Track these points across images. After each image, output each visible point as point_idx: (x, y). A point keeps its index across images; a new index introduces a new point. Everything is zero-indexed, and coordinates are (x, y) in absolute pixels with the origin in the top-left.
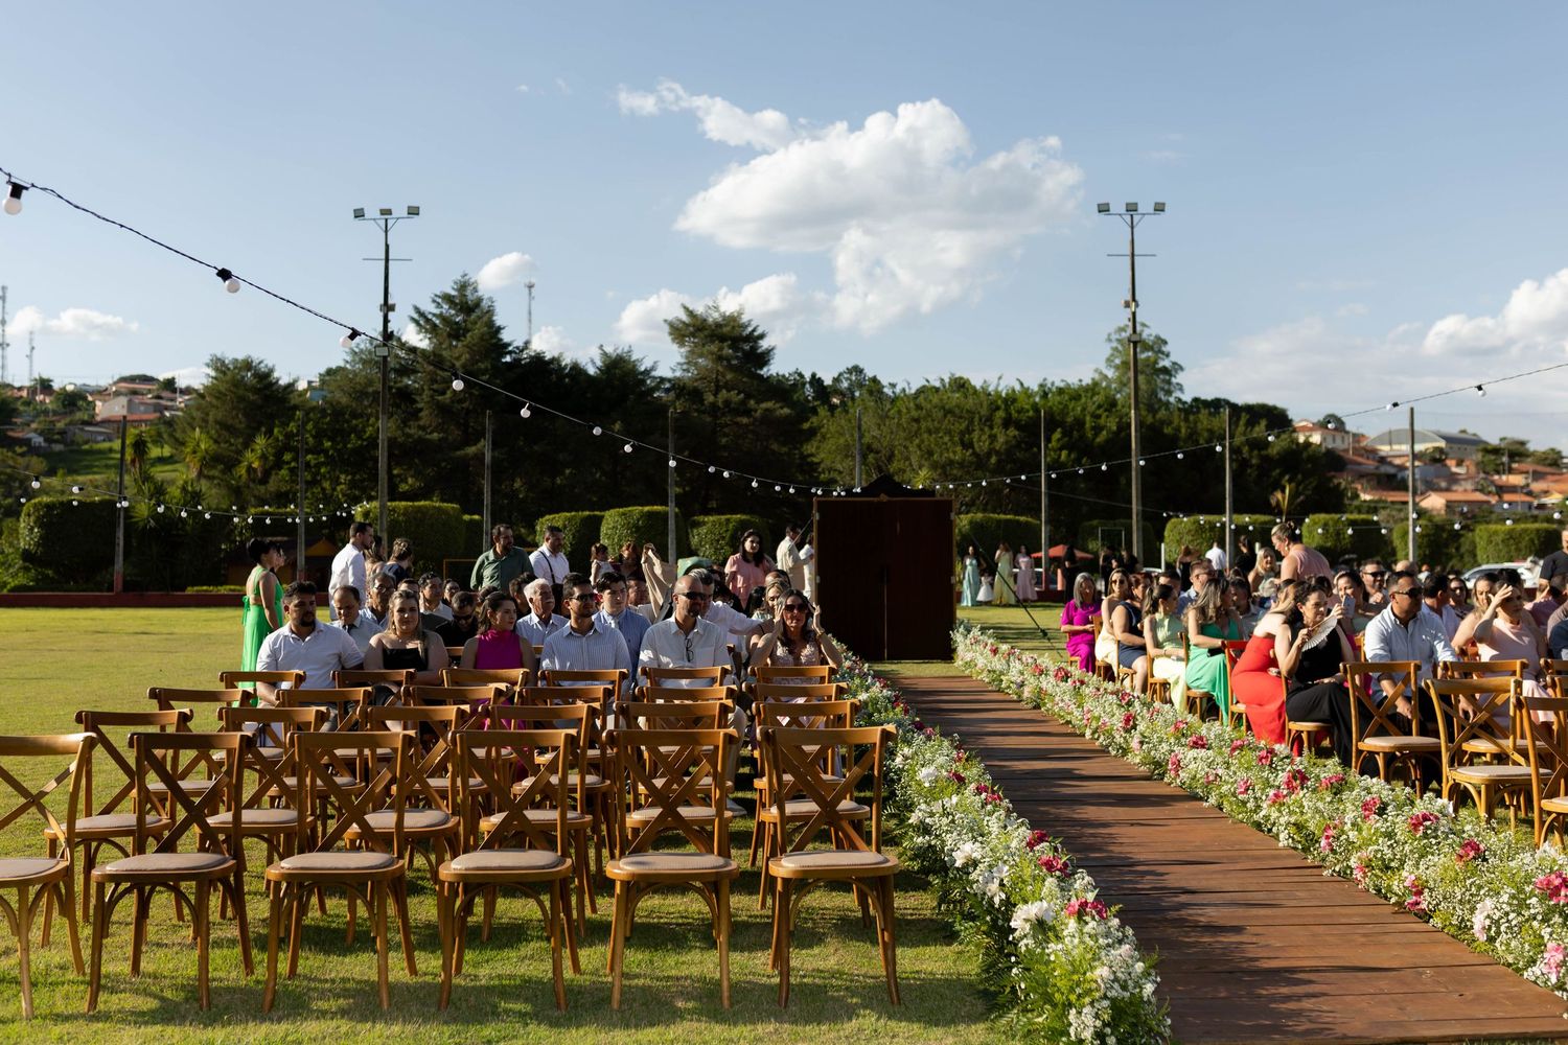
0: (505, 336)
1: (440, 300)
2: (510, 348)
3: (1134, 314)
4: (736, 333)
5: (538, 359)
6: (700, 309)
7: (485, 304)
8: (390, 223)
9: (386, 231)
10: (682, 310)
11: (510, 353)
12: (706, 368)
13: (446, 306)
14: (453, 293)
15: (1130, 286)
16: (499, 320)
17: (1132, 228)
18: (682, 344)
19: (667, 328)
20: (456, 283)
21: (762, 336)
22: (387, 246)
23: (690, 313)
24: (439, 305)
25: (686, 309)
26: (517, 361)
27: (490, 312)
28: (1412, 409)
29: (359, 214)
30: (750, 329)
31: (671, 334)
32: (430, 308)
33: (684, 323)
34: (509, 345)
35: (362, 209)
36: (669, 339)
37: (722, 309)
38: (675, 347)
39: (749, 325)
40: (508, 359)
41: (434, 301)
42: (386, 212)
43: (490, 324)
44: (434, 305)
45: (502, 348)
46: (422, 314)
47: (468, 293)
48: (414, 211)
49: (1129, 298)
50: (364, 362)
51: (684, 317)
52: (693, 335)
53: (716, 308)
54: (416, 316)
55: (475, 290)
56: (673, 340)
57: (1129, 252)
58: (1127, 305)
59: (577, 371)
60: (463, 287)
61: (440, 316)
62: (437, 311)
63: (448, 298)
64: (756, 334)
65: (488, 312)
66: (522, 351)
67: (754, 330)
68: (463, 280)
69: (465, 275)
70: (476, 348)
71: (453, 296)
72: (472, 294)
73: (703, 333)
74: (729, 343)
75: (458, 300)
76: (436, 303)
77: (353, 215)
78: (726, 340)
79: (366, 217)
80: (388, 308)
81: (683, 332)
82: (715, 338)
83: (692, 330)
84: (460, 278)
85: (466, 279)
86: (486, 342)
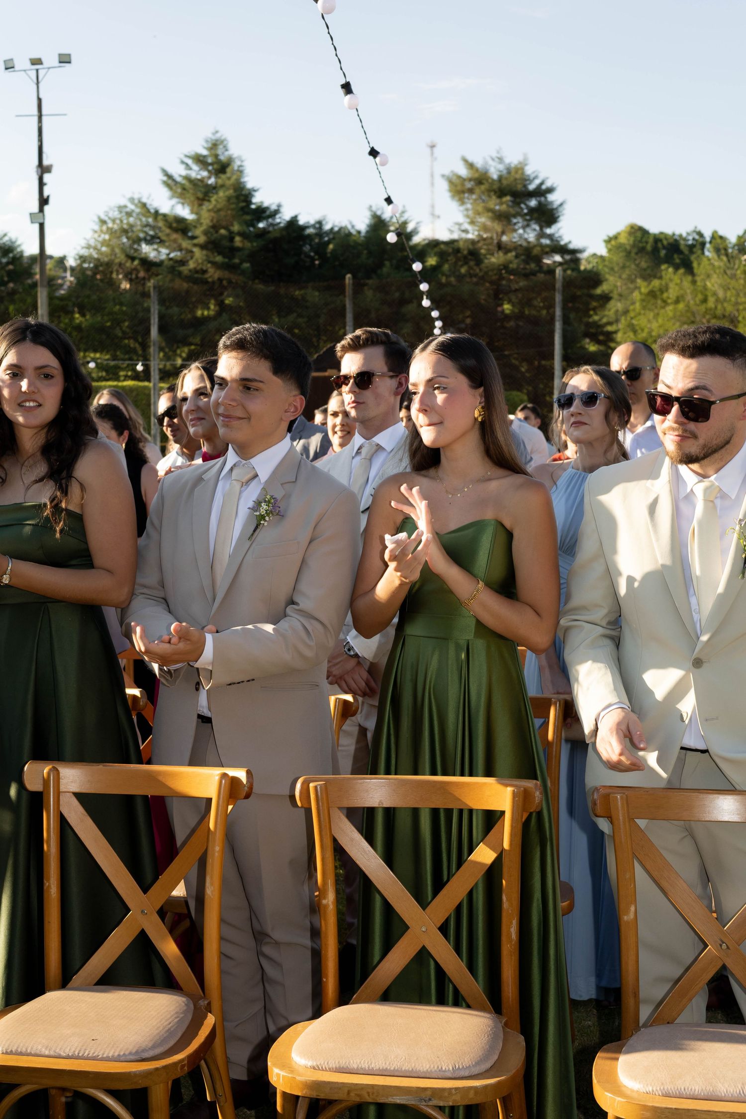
0: (259, 199)
1: (189, 162)
2: (264, 213)
4: (519, 187)
5: (293, 223)
6: (482, 161)
7: (237, 164)
8: (41, 73)
9: (38, 83)
10: (462, 162)
11: (264, 217)
12: (486, 227)
13: (195, 167)
14: (205, 152)
18: (462, 202)
19: (446, 186)
20: (207, 141)
21: (550, 190)
22: (40, 101)
23: (471, 166)
24: (188, 167)
25: (465, 161)
27: (240, 172)
29: (9, 66)
30: (537, 182)
31: (450, 191)
32: (178, 171)
33: (459, 177)
34: (263, 208)
35: (12, 60)
36: (449, 196)
37: (507, 161)
38: (454, 204)
39: (536, 177)
40: (264, 223)
41: (182, 162)
42: (36, 62)
43: (240, 186)
44: (183, 166)
46: (170, 177)
47: (220, 152)
48: (65, 59)
50: (111, 231)
51: (463, 172)
52: (471, 191)
53: (501, 160)
54: (165, 178)
56: (453, 197)
60: (215, 145)
61: (188, 178)
62: (187, 173)
63: (200, 160)
64: (544, 187)
65: (238, 170)
67: (542, 183)
68: (214, 138)
69: (217, 132)
70: (222, 213)
71: (205, 156)
72: (223, 153)
73: (483, 187)
74: (508, 198)
75: (210, 160)
76: (187, 165)
77: (3, 67)
78: (505, 195)
79: (17, 68)
80: (43, 169)
81: (459, 188)
82: (492, 193)
83: (469, 185)
84: (210, 135)
85: (218, 135)
86: (233, 206)
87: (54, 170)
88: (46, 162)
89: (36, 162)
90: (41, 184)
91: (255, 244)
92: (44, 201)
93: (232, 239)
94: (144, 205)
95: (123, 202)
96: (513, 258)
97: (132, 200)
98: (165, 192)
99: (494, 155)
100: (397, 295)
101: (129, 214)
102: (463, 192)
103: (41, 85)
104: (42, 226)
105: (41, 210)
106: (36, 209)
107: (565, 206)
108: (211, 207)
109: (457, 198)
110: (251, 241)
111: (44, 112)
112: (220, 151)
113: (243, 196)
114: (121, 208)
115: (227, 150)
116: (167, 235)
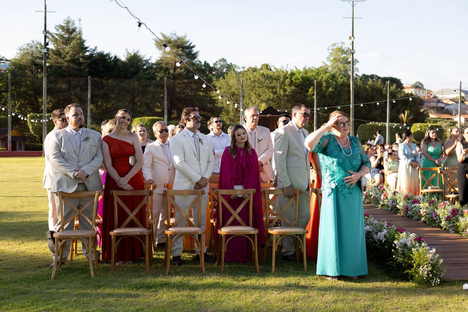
0: (86, 44)
1: (58, 28)
2: (88, 49)
3: (353, 42)
4: (183, 45)
5: (101, 54)
6: (168, 34)
7: (78, 30)
10: (161, 34)
11: (88, 51)
12: (171, 59)
13: (61, 31)
15: (352, 30)
16: (84, 37)
17: (353, 7)
18: (160, 49)
19: (154, 42)
21: (193, 47)
22: (46, 6)
23: (164, 36)
25: (162, 34)
26: (91, 55)
27: (80, 33)
28: (461, 82)
30: (189, 43)
31: (156, 45)
34: (87, 48)
36: (155, 47)
37: (177, 35)
38: (157, 50)
40: (88, 54)
41: (56, 28)
43: (80, 39)
44: (56, 30)
45: (84, 49)
47: (70, 25)
49: (351, 35)
51: (161, 38)
53: (175, 34)
55: (73, 24)
56: (157, 47)
57: (351, 16)
58: (350, 38)
59: (116, 60)
61: (58, 35)
62: (57, 33)
63: (62, 28)
64: (191, 45)
66: (94, 51)
67: (190, 44)
69: (69, 17)
70: (75, 49)
71: (64, 26)
72: (72, 26)
73: (171, 44)
75: (66, 28)
78: (180, 48)
80: (46, 32)
81: (160, 44)
82: (175, 47)
83: (165, 43)
84: (66, 18)
85: (69, 18)
86: (79, 46)
88: (47, 29)
90: (45, 38)
91: (88, 62)
92: (46, 44)
93: (79, 59)
95: (30, 42)
96: (183, 71)
97: (33, 42)
99: (173, 32)
100: (144, 83)
101: (31, 47)
102: (161, 46)
105: (45, 48)
107: (199, 53)
108: (70, 46)
110: (86, 60)
113: (81, 43)
114: (28, 45)
115: (74, 24)
116: (52, 56)
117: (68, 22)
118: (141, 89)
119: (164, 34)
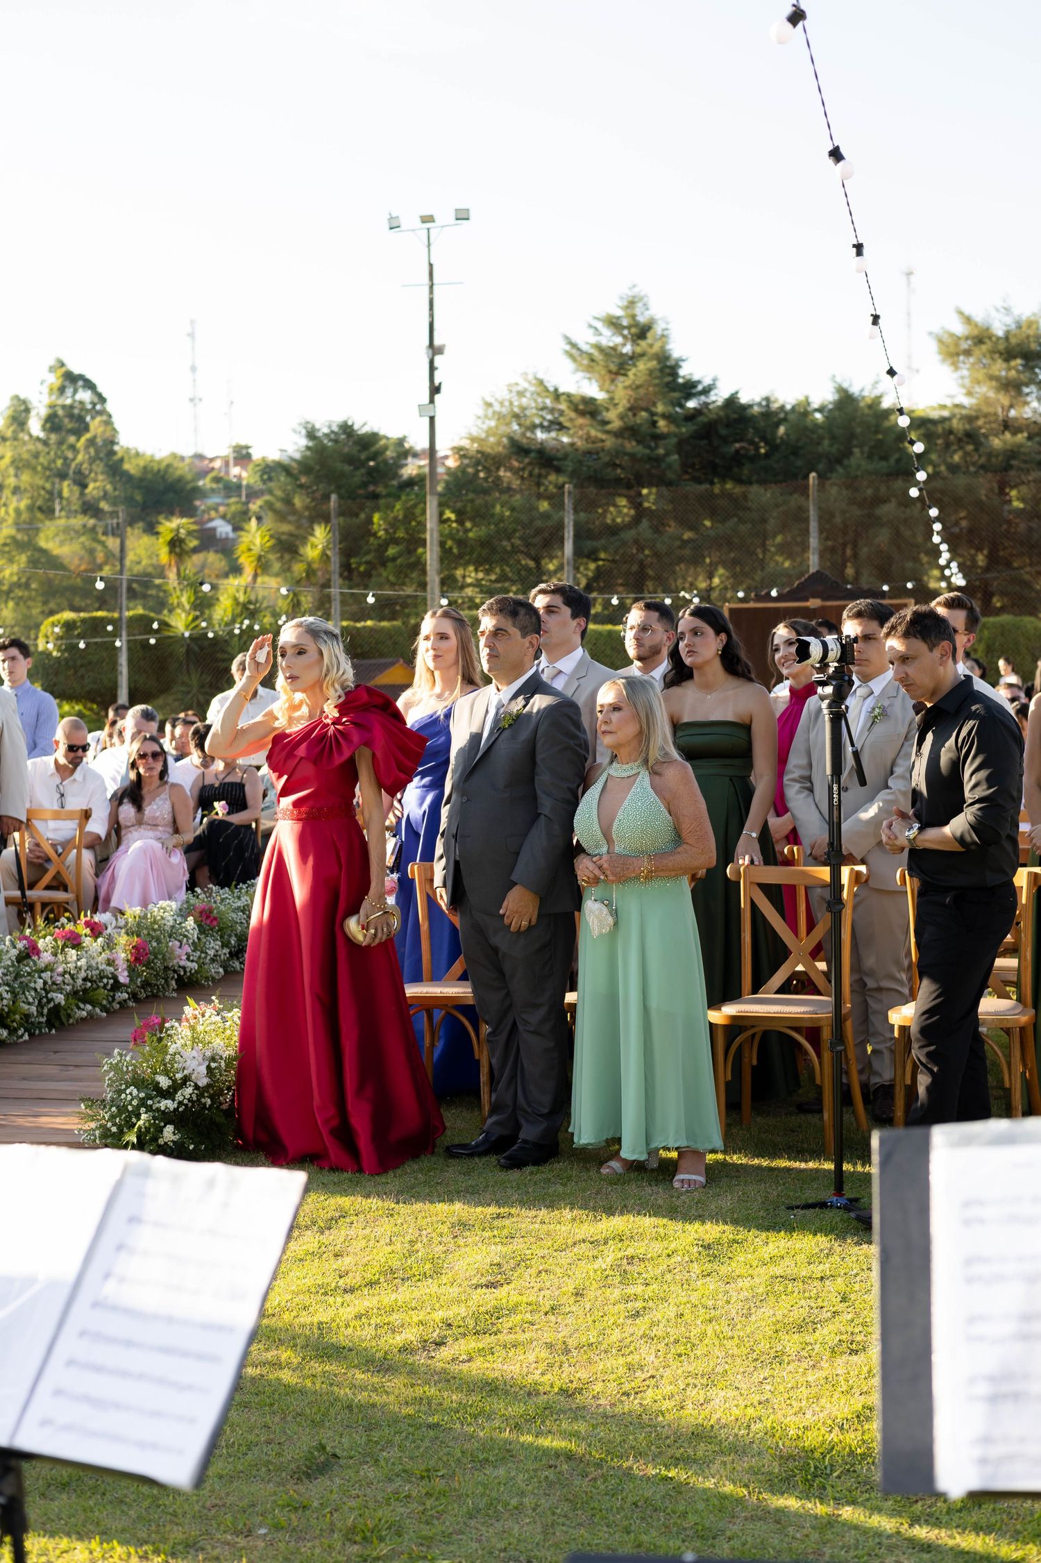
0: (686, 371)
1: (599, 325)
2: (695, 388)
4: (1034, 346)
6: (980, 313)
7: (658, 329)
9: (429, 245)
10: (956, 316)
11: (695, 394)
12: (986, 400)
13: (606, 332)
14: (619, 313)
16: (677, 350)
18: (956, 366)
19: (933, 346)
20: (622, 298)
22: (431, 265)
23: (968, 320)
24: (597, 332)
25: (960, 314)
29: (394, 225)
31: (940, 352)
32: (586, 339)
33: (952, 335)
34: (693, 383)
35: (397, 217)
37: (1017, 311)
38: (944, 370)
40: (695, 402)
41: (590, 326)
42: (427, 219)
43: (663, 356)
44: (592, 331)
46: (574, 345)
48: (462, 216)
50: (500, 417)
51: (959, 329)
52: (968, 353)
53: (1008, 310)
54: (568, 347)
55: (646, 306)
56: (944, 361)
61: (599, 347)
62: (595, 340)
63: (613, 323)
65: (663, 336)
66: (712, 391)
68: (630, 294)
69: (634, 286)
70: (642, 391)
71: (618, 318)
72: (642, 314)
73: (984, 347)
74: (1019, 361)
75: (625, 323)
76: (596, 329)
77: (387, 226)
78: (1015, 357)
79: (403, 228)
80: (434, 349)
81: (952, 349)
82: (997, 356)
83: (965, 345)
84: (625, 291)
85: (636, 290)
86: (657, 381)
87: (446, 351)
88: (437, 342)
89: (427, 343)
90: (432, 368)
91: (684, 430)
92: (435, 390)
93: (654, 423)
94: (541, 382)
96: (1024, 441)
97: (524, 376)
98: (569, 365)
99: (1000, 304)
100: (869, 491)
101: (521, 394)
102: (958, 354)
103: (432, 248)
104: (432, 419)
105: (432, 401)
106: (426, 400)
108: (628, 383)
109: (949, 361)
110: (678, 426)
111: (436, 280)
112: (638, 310)
113: (667, 368)
114: (510, 387)
115: (647, 309)
116: (571, 420)
117: (632, 303)
118: (857, 512)
119: (967, 313)
